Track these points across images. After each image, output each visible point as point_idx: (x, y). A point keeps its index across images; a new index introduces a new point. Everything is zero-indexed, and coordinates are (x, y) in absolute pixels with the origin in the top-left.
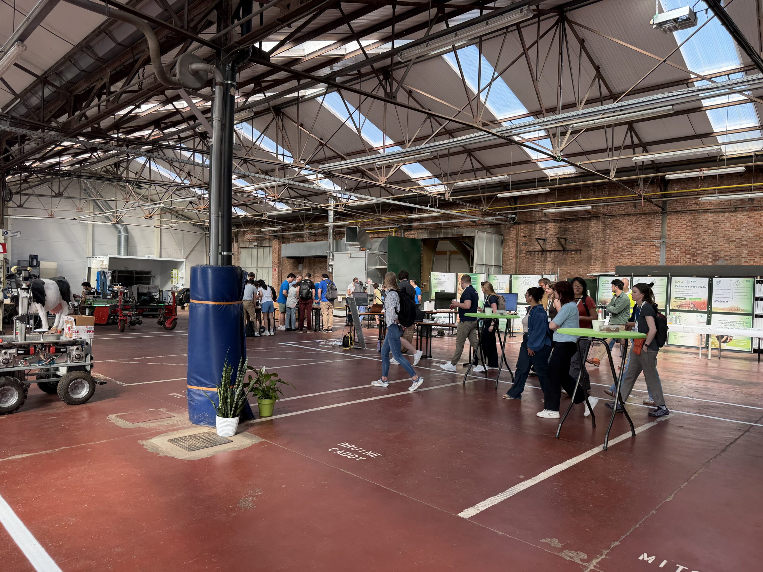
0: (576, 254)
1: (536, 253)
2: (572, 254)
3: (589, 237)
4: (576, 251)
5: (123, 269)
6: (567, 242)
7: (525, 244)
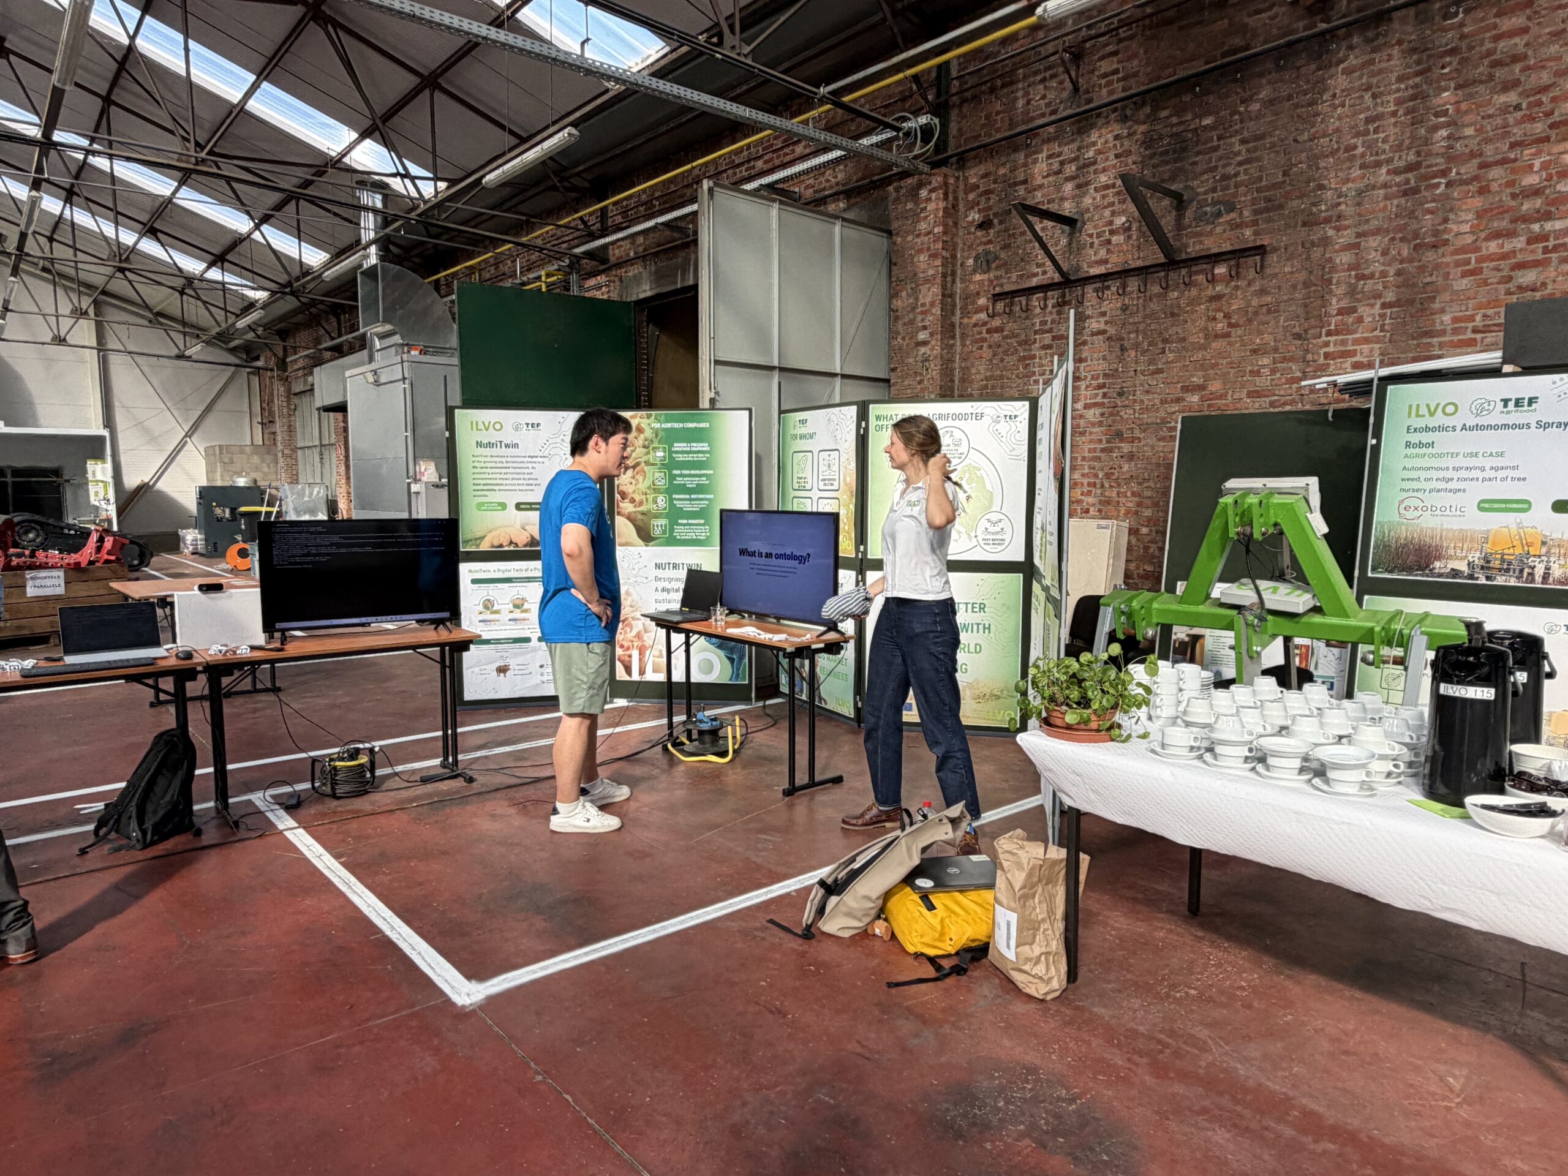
0: (1234, 275)
1: (1036, 300)
2: (1212, 280)
3: (1314, 160)
4: (1237, 255)
6: (1189, 214)
7: (986, 262)
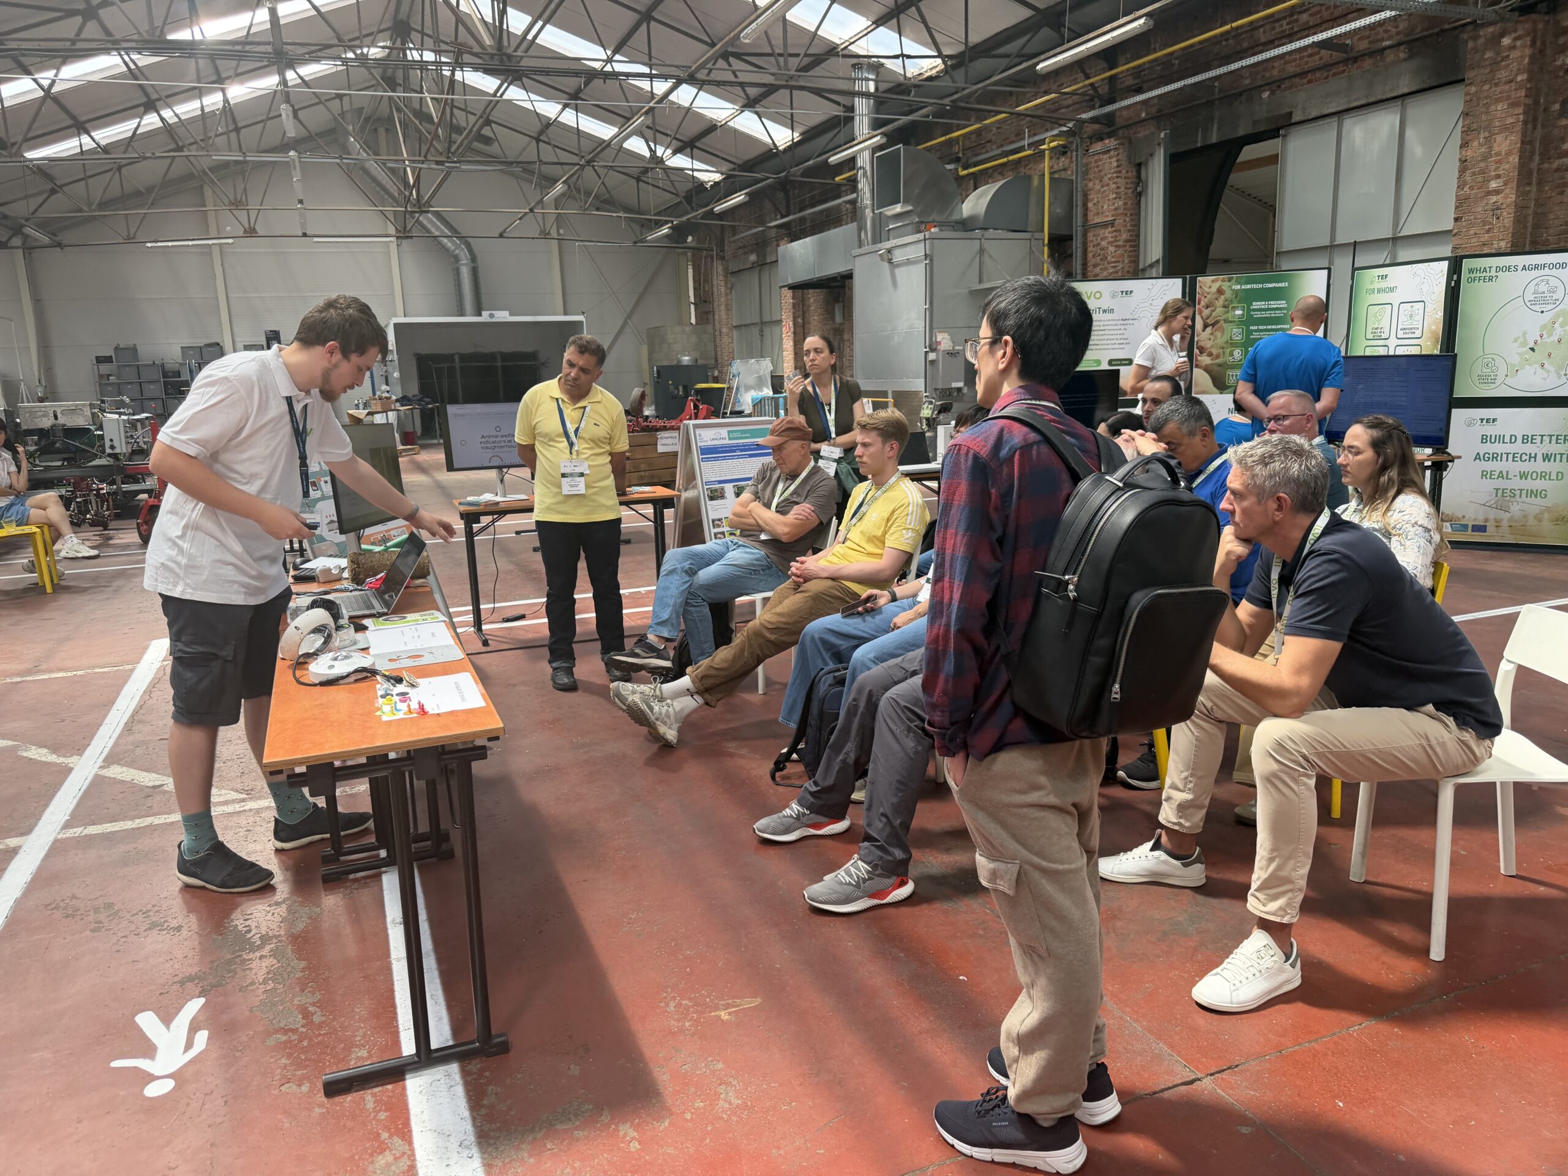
5: (468, 349)
